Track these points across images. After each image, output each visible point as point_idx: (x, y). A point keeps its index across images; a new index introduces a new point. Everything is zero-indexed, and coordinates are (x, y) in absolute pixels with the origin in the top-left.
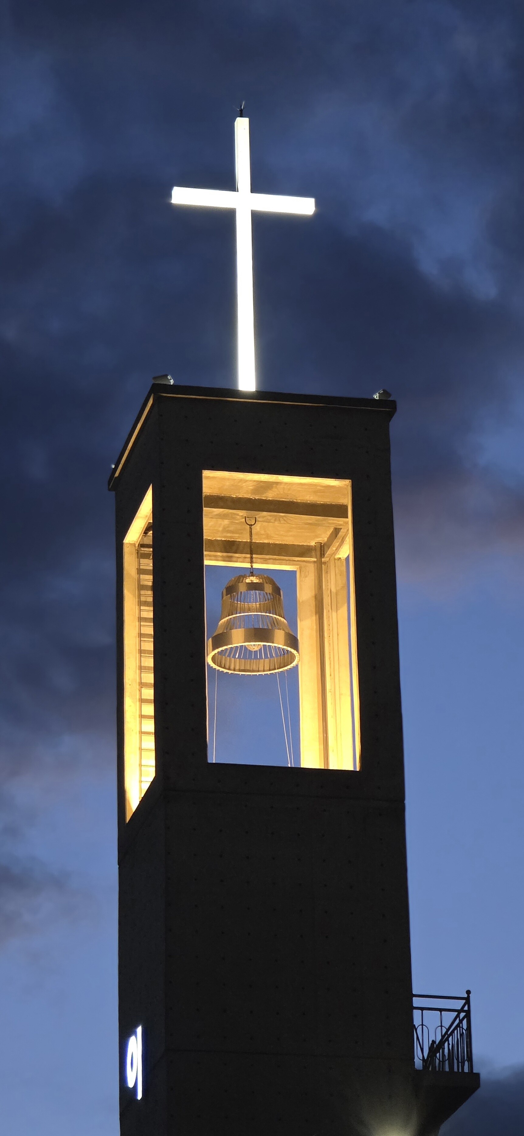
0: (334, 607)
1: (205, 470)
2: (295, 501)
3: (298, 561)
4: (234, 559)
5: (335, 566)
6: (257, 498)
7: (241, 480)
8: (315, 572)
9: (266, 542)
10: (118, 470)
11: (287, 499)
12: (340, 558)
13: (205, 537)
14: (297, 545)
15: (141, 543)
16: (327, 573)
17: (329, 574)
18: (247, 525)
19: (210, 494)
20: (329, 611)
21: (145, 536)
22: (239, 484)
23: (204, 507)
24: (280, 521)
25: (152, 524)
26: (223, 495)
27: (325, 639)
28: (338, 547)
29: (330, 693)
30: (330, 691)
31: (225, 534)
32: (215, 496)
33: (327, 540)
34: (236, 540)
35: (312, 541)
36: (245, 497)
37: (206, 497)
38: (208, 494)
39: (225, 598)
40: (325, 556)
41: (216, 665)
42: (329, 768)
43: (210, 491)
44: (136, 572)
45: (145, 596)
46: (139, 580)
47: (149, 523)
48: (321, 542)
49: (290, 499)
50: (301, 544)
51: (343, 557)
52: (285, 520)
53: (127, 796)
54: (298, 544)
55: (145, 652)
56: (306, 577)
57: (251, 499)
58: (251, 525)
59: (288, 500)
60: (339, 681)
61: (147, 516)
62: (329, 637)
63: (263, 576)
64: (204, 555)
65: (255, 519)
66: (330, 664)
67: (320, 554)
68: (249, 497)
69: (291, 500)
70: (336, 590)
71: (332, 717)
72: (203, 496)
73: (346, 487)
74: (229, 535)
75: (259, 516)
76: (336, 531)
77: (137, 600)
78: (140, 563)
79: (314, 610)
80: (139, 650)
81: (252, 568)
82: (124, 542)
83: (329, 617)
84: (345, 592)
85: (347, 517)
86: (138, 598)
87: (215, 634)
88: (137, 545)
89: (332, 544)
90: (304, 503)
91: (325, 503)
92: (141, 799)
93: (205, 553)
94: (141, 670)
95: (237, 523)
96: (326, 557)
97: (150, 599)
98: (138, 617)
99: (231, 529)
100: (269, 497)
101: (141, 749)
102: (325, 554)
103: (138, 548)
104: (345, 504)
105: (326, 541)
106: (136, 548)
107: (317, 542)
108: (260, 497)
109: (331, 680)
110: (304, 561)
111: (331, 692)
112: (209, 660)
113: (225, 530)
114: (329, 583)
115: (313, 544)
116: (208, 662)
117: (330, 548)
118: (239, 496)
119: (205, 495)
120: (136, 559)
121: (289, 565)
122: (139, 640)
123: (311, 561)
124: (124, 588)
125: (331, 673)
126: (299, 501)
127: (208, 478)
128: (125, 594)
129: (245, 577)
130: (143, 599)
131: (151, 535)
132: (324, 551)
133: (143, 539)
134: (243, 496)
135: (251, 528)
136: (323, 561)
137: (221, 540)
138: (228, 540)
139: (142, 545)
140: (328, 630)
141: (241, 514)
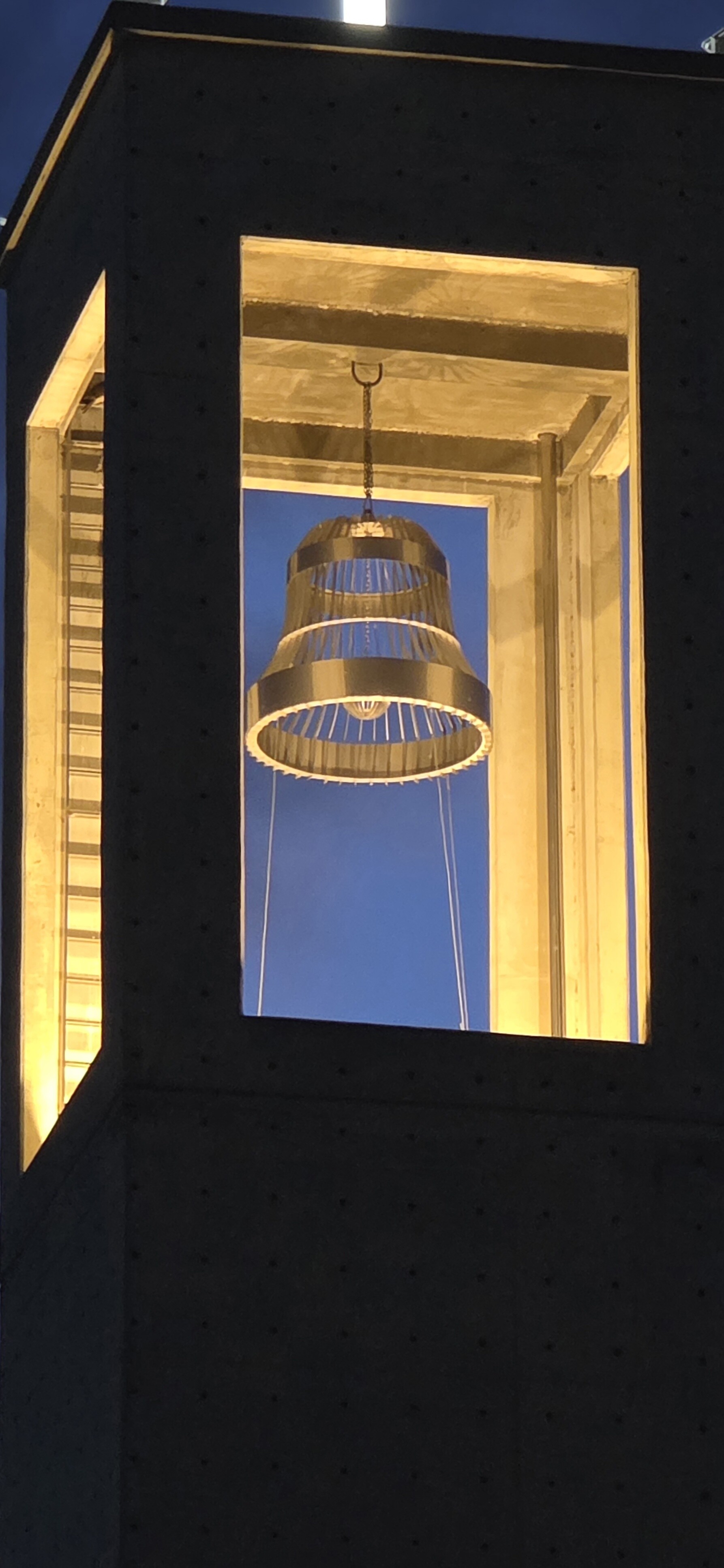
0: (586, 607)
1: (248, 234)
2: (487, 321)
3: (491, 482)
4: (327, 476)
5: (590, 497)
6: (385, 312)
7: (347, 265)
8: (536, 514)
9: (409, 431)
10: (16, 230)
11: (467, 316)
12: (605, 477)
13: (244, 415)
14: (491, 439)
15: (73, 428)
16: (568, 515)
17: (574, 520)
18: (357, 385)
19: (260, 301)
20: (572, 617)
21: (85, 409)
22: (342, 275)
23: (245, 335)
24: (442, 373)
25: (103, 378)
26: (293, 303)
27: (561, 692)
28: (598, 447)
29: (571, 835)
30: (572, 830)
31: (299, 409)
32: (274, 304)
33: (571, 427)
34: (331, 424)
35: (530, 431)
36: (354, 308)
37: (251, 307)
38: (255, 300)
39: (295, 575)
40: (565, 470)
41: (273, 757)
42: (564, 1036)
43: (257, 292)
44: (60, 505)
45: (82, 568)
46: (67, 526)
47: (96, 374)
48: (553, 432)
49: (475, 317)
50: (500, 438)
51: (612, 475)
52: (457, 375)
53: (26, 1100)
54: (494, 437)
55: (81, 718)
56: (512, 525)
57: (371, 314)
58: (368, 385)
59: (469, 320)
60: (596, 805)
61: (90, 357)
62: (572, 686)
63: (401, 522)
64: (242, 463)
65: (378, 367)
66: (573, 758)
67: (549, 463)
68: (363, 310)
69: (477, 320)
70: (592, 561)
71: (575, 901)
72: (242, 306)
73: (624, 286)
74: (309, 409)
75: (388, 359)
76: (597, 404)
77: (60, 579)
78: (69, 483)
79: (531, 612)
80: (63, 712)
81: (368, 502)
82: (28, 423)
83: (572, 633)
84: (613, 570)
85: (625, 368)
86: (63, 575)
87: (268, 673)
88: (63, 433)
89: (584, 439)
90: (510, 328)
91: (567, 328)
92: (62, 1108)
93: (244, 457)
94: (68, 766)
95: (333, 378)
96: (568, 474)
97: (97, 578)
98: (63, 626)
99: (316, 392)
100: (418, 311)
101: (64, 976)
102: (564, 464)
103: (64, 442)
104: (621, 333)
105: (568, 429)
106: (61, 442)
107: (542, 432)
108: (393, 309)
109: (574, 801)
110: (508, 484)
111: (574, 833)
112: (250, 742)
113: (300, 396)
114: (574, 543)
115: (533, 437)
116: (249, 749)
117: (579, 449)
118: (338, 307)
119: (247, 302)
120: (61, 471)
121: (468, 493)
122: (63, 685)
123: (527, 482)
124: (26, 547)
125: (574, 783)
126: (498, 323)
127: (255, 256)
128: (31, 562)
129: (350, 522)
130: (76, 577)
131: (102, 406)
132: (561, 458)
133: (79, 419)
134: (348, 306)
135: (367, 394)
136: (558, 484)
137: (288, 423)
138: (305, 422)
139: (76, 434)
140: (567, 668)
141: (343, 355)
